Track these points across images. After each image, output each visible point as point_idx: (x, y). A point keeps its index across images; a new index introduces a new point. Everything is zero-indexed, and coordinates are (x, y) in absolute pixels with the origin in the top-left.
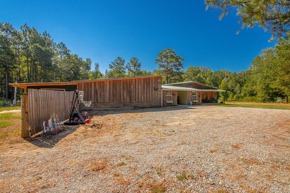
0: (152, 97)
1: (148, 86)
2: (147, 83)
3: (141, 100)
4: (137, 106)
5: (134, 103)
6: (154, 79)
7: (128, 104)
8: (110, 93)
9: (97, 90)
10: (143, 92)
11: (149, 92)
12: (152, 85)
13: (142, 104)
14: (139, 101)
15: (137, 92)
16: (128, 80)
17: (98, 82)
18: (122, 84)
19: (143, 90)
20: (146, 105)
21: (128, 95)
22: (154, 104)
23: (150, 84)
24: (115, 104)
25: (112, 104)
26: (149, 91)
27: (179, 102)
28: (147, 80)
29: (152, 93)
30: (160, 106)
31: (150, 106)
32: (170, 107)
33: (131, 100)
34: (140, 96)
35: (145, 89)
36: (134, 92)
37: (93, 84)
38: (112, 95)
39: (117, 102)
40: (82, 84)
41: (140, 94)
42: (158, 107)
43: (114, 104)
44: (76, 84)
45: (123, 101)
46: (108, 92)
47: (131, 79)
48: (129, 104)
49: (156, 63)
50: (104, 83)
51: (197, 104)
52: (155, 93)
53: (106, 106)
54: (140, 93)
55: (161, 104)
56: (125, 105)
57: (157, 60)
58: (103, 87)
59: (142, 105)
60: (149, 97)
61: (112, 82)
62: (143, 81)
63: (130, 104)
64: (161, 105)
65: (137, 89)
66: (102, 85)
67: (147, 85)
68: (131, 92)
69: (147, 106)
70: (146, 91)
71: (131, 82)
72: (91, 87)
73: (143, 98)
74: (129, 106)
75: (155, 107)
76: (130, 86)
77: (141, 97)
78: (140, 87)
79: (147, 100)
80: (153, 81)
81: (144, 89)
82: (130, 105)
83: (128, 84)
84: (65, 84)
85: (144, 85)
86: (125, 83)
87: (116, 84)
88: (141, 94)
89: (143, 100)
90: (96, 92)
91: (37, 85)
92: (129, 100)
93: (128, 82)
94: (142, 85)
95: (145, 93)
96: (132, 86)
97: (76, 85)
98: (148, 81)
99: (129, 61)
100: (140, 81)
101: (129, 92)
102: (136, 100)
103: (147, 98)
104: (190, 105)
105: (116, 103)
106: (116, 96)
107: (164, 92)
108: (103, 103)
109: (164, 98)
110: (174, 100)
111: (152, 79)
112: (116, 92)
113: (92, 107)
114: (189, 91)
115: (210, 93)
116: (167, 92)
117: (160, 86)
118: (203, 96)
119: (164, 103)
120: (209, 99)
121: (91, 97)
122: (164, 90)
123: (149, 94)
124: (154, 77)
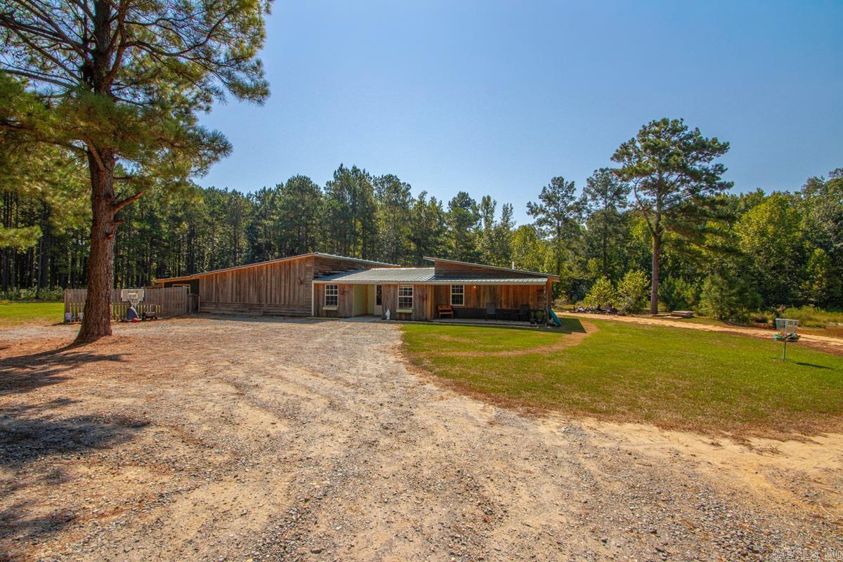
0: (294, 297)
1: (288, 277)
2: (285, 271)
3: (276, 302)
4: (269, 313)
5: (265, 307)
6: (298, 263)
7: (255, 307)
8: (232, 290)
9: (218, 286)
11: (290, 288)
12: (295, 273)
13: (277, 309)
14: (273, 303)
15: (269, 287)
18: (247, 275)
19: (278, 283)
20: (283, 310)
21: (256, 293)
22: (297, 311)
23: (290, 273)
25: (235, 307)
26: (290, 285)
28: (285, 266)
29: (294, 290)
30: (310, 315)
31: (289, 314)
33: (260, 301)
34: (273, 296)
35: (283, 282)
36: (265, 288)
37: (214, 277)
38: (234, 293)
39: (241, 304)
41: (273, 292)
42: (305, 317)
43: (237, 307)
45: (249, 302)
46: (230, 287)
47: (260, 266)
48: (257, 308)
52: (299, 289)
53: (227, 309)
54: (274, 290)
55: (311, 311)
56: (251, 309)
58: (225, 280)
60: (289, 296)
62: (278, 268)
63: (259, 308)
65: (269, 284)
66: (224, 278)
67: (285, 274)
68: (260, 287)
69: (286, 314)
70: (283, 285)
71: (260, 272)
72: (212, 281)
73: (278, 299)
74: (257, 311)
75: (300, 317)
76: (259, 277)
77: (276, 297)
78: (273, 280)
79: (285, 302)
80: (297, 267)
81: (281, 283)
84: (189, 279)
85: (281, 276)
86: (251, 273)
87: (240, 274)
88: (276, 291)
90: (217, 289)
91: (170, 281)
92: (257, 301)
93: (255, 271)
94: (278, 274)
95: (283, 289)
96: (262, 278)
97: (198, 279)
98: (288, 268)
100: (274, 269)
101: (258, 288)
102: (266, 302)
103: (285, 297)
105: (239, 306)
106: (240, 294)
107: (321, 287)
108: (225, 304)
109: (321, 299)
110: (345, 306)
111: (294, 264)
112: (240, 287)
113: (213, 308)
114: (386, 285)
115: (511, 290)
116: (328, 287)
117: (310, 275)
118: (478, 298)
119: (320, 310)
120: (504, 307)
121: (212, 295)
122: (320, 284)
123: (288, 291)
124: (297, 259)
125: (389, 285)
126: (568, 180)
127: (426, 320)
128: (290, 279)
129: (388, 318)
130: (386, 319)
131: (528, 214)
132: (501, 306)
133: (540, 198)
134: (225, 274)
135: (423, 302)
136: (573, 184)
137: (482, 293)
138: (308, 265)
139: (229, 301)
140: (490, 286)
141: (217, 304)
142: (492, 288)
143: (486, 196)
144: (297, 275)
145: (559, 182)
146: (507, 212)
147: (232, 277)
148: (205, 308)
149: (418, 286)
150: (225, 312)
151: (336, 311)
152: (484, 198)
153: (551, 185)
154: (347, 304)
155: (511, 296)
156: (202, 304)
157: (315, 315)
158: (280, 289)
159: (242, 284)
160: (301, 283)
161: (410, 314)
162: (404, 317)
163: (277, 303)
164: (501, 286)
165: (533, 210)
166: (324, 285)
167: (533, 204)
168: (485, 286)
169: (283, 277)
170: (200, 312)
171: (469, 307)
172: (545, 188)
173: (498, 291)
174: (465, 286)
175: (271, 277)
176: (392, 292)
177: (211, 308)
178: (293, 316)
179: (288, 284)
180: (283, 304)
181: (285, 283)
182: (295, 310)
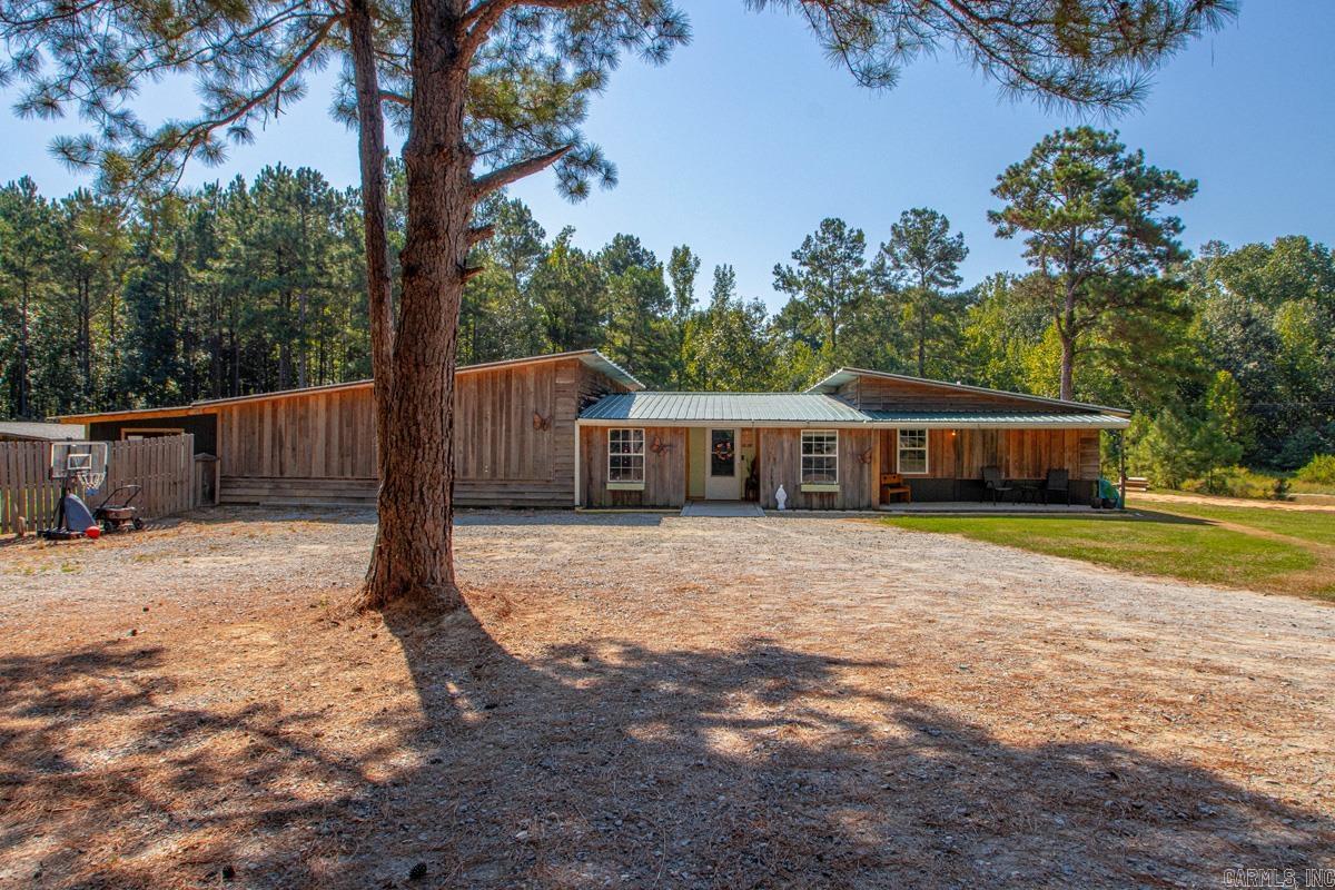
0: (521, 459)
1: (501, 411)
2: (494, 394)
3: (465, 472)
6: (532, 374)
8: (328, 443)
9: (280, 433)
10: (473, 438)
11: (508, 437)
12: (523, 400)
13: (469, 488)
17: (283, 402)
19: (473, 426)
20: (490, 494)
22: (531, 494)
23: (509, 400)
24: (348, 484)
25: (337, 487)
26: (508, 430)
28: (494, 384)
29: (522, 443)
30: (569, 504)
31: (508, 503)
35: (488, 425)
37: (268, 409)
38: (335, 451)
40: (235, 408)
41: (458, 447)
42: (557, 508)
43: (344, 487)
44: (214, 411)
46: (322, 435)
50: (307, 405)
51: (836, 505)
52: (537, 440)
53: (312, 493)
54: (461, 442)
55: (573, 493)
58: (304, 418)
59: (468, 495)
60: (507, 459)
61: (336, 398)
62: (474, 387)
64: (573, 500)
66: (300, 411)
67: (494, 404)
69: (496, 503)
70: (489, 432)
72: (261, 420)
73: (472, 464)
75: (537, 508)
77: (466, 459)
78: (458, 416)
79: (494, 472)
80: (531, 384)
81: (480, 424)
84: (183, 414)
85: (480, 407)
87: (353, 404)
88: (465, 447)
89: (472, 474)
90: (278, 440)
91: (113, 419)
94: (473, 404)
95: (488, 439)
97: (215, 415)
98: (503, 385)
99: (888, 238)
100: (460, 390)
103: (494, 462)
105: (352, 484)
106: (354, 455)
107: (597, 435)
108: (306, 480)
109: (597, 463)
110: (662, 479)
111: (522, 379)
112: (354, 438)
113: (266, 492)
114: (770, 430)
115: (1028, 440)
116: (615, 434)
117: (566, 407)
118: (959, 456)
119: (596, 489)
120: (1014, 475)
121: (261, 457)
122: (596, 427)
123: (503, 444)
124: (532, 365)
125: (780, 431)
126: (851, 225)
127: (869, 507)
128: (508, 414)
129: (781, 505)
130: (776, 508)
131: (777, 287)
132: (1008, 474)
133: (795, 257)
134: (304, 400)
135: (861, 468)
136: (860, 234)
137: (966, 447)
138: (560, 381)
139: (318, 470)
140: (984, 432)
141: (278, 479)
142: (988, 436)
143: (680, 247)
144: (531, 405)
145: (833, 227)
146: (724, 281)
147: (328, 409)
148: (238, 492)
149: (851, 431)
150: (307, 502)
151: (640, 492)
152: (676, 252)
153: (820, 234)
154: (667, 475)
155: (1028, 451)
156: (226, 481)
157: (581, 505)
158: (480, 438)
159: (361, 429)
160: (544, 424)
161: (831, 495)
162: (815, 501)
163: (470, 477)
164: (1008, 431)
165: (786, 281)
166: (604, 429)
167: (784, 269)
168: (972, 431)
169: (488, 410)
170: (222, 503)
171: (939, 476)
172: (809, 238)
173: (1002, 442)
174: (930, 431)
176: (786, 445)
177: (261, 492)
178: (520, 508)
179: (504, 427)
180: (488, 477)
181: (493, 424)
182: (523, 493)
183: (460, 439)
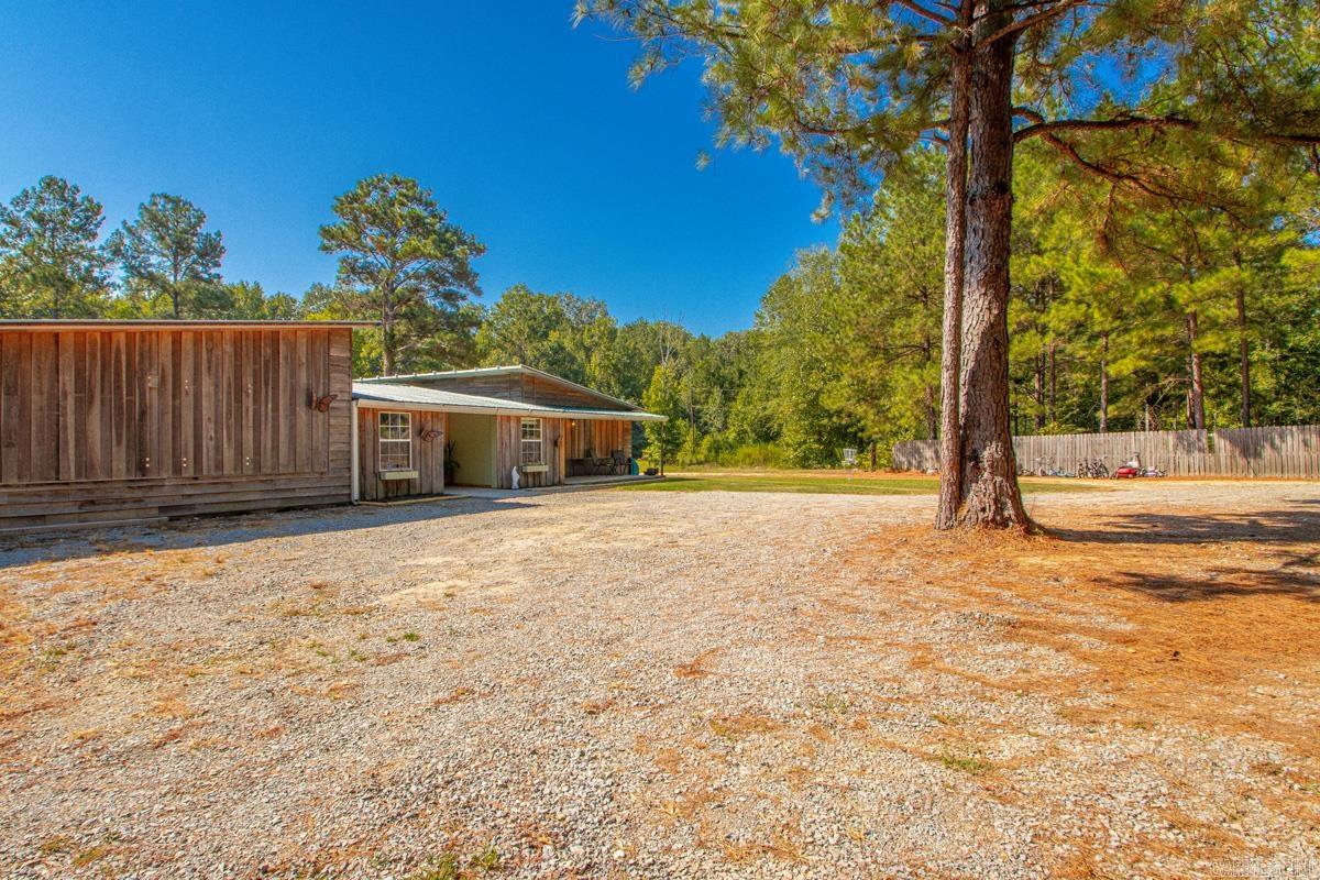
0: (293, 450)
1: (267, 384)
2: (256, 362)
3: (219, 466)
4: (191, 507)
5: (169, 488)
6: (304, 340)
7: (117, 494)
10: (228, 419)
11: (276, 419)
12: (293, 375)
13: (222, 489)
14: (205, 473)
15: (187, 415)
16: (122, 337)
18: (67, 359)
19: (229, 404)
20: (252, 495)
21: (119, 436)
22: (305, 489)
23: (277, 370)
24: (10, 495)
26: (276, 409)
27: (453, 474)
28: (257, 348)
29: (293, 427)
30: (345, 499)
31: (276, 504)
32: (404, 505)
33: (141, 468)
34: (208, 445)
35: (249, 402)
36: (169, 419)
39: (28, 485)
41: (208, 430)
42: (332, 505)
45: (78, 474)
47: (142, 334)
48: (128, 495)
49: (325, 248)
51: (543, 483)
52: (310, 426)
54: (212, 426)
55: (349, 486)
56: (93, 502)
57: (326, 233)
59: (223, 498)
60: (276, 447)
62: (229, 348)
63: (139, 494)
64: (350, 495)
65: (187, 401)
67: (256, 375)
68: (143, 414)
69: (259, 505)
70: (251, 412)
71: (141, 355)
73: (228, 454)
74: (126, 506)
75: (311, 508)
76: (136, 375)
77: (218, 449)
78: (207, 387)
79: (257, 465)
80: (303, 351)
81: (239, 400)
82: (139, 500)
83: (118, 361)
85: (238, 377)
86: (94, 357)
88: (218, 431)
89: (228, 469)
92: (128, 470)
93: (118, 351)
94: (228, 372)
95: (249, 421)
96: (152, 381)
98: (269, 351)
100: (210, 351)
101: (130, 419)
102: (177, 469)
103: (257, 452)
104: (510, 488)
105: (20, 494)
107: (371, 419)
109: (370, 451)
110: (427, 466)
111: (292, 345)
115: (604, 428)
116: (386, 419)
117: (341, 383)
120: (598, 455)
122: (368, 409)
123: (270, 430)
124: (304, 330)
125: (509, 418)
128: (276, 388)
129: (515, 484)
132: (595, 455)
138: (335, 354)
140: (586, 422)
142: (587, 425)
144: (303, 379)
149: (549, 419)
153: (40, 192)
154: (431, 461)
155: (604, 435)
157: (360, 499)
160: (319, 404)
161: (542, 474)
163: (226, 472)
164: (596, 422)
166: (377, 412)
168: (579, 421)
169: (249, 383)
172: (24, 194)
175: (197, 380)
176: (512, 432)
178: (287, 509)
179: (270, 406)
180: (250, 472)
181: (256, 401)
182: (294, 489)
183: (209, 419)
